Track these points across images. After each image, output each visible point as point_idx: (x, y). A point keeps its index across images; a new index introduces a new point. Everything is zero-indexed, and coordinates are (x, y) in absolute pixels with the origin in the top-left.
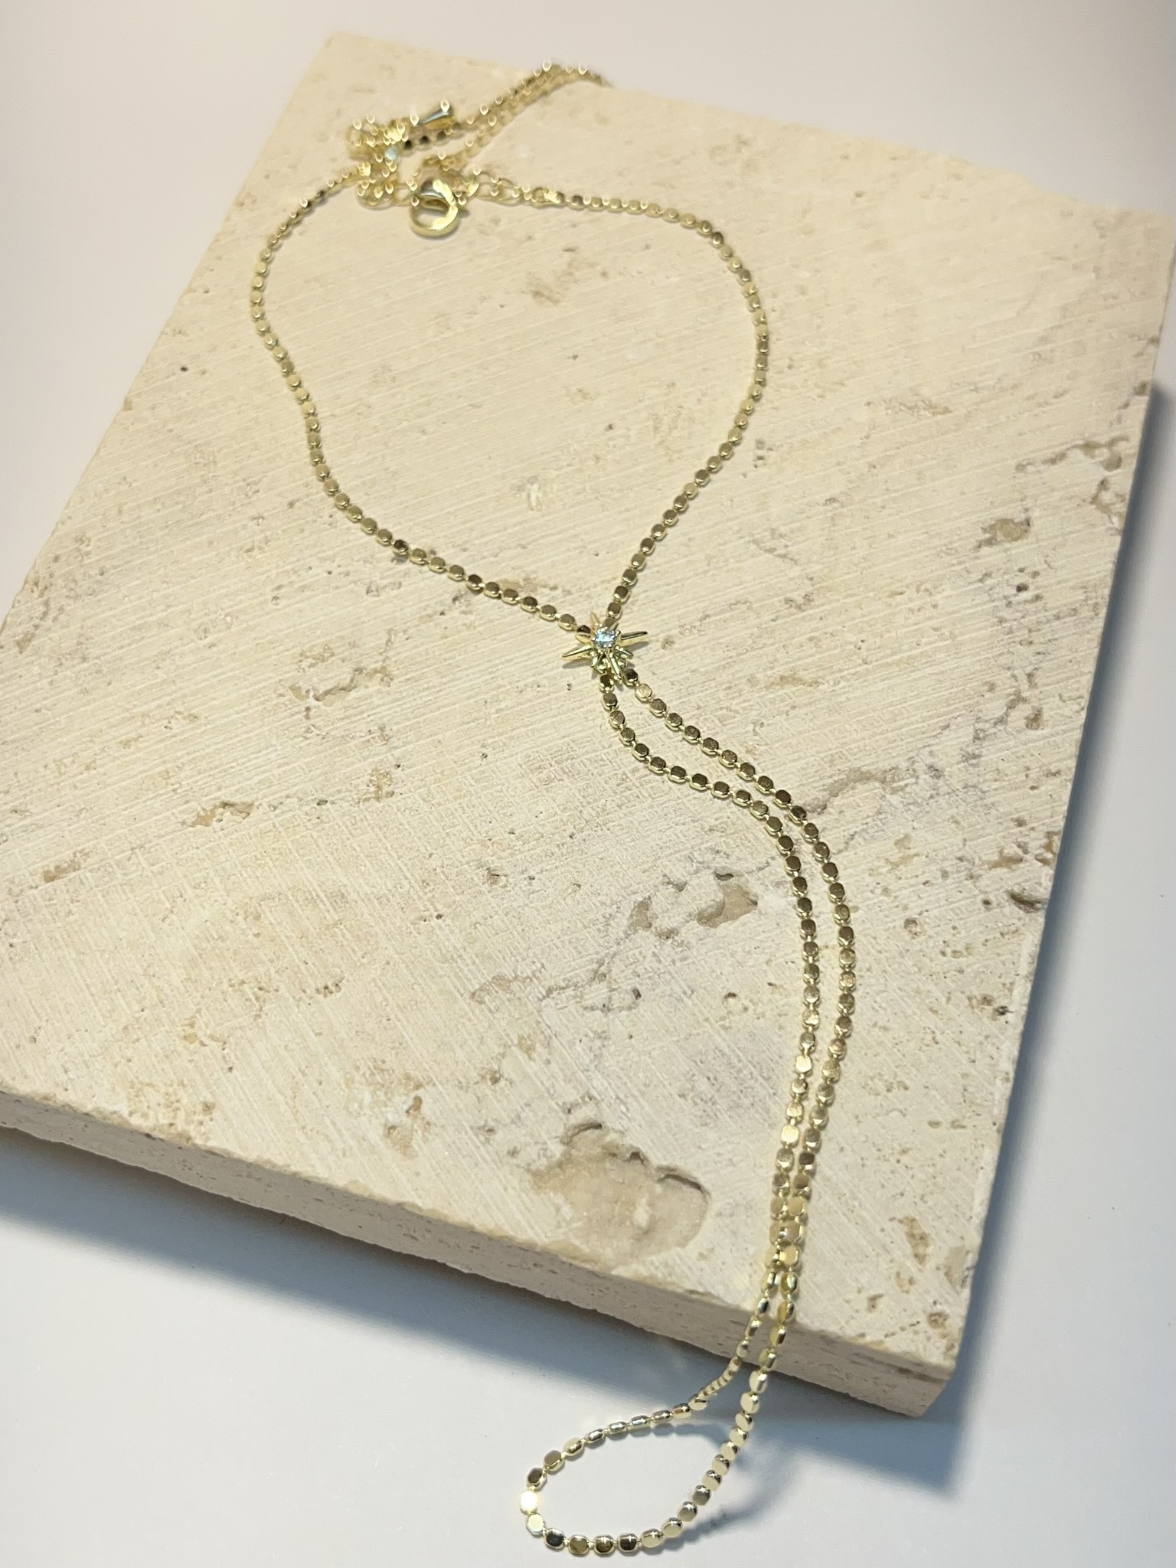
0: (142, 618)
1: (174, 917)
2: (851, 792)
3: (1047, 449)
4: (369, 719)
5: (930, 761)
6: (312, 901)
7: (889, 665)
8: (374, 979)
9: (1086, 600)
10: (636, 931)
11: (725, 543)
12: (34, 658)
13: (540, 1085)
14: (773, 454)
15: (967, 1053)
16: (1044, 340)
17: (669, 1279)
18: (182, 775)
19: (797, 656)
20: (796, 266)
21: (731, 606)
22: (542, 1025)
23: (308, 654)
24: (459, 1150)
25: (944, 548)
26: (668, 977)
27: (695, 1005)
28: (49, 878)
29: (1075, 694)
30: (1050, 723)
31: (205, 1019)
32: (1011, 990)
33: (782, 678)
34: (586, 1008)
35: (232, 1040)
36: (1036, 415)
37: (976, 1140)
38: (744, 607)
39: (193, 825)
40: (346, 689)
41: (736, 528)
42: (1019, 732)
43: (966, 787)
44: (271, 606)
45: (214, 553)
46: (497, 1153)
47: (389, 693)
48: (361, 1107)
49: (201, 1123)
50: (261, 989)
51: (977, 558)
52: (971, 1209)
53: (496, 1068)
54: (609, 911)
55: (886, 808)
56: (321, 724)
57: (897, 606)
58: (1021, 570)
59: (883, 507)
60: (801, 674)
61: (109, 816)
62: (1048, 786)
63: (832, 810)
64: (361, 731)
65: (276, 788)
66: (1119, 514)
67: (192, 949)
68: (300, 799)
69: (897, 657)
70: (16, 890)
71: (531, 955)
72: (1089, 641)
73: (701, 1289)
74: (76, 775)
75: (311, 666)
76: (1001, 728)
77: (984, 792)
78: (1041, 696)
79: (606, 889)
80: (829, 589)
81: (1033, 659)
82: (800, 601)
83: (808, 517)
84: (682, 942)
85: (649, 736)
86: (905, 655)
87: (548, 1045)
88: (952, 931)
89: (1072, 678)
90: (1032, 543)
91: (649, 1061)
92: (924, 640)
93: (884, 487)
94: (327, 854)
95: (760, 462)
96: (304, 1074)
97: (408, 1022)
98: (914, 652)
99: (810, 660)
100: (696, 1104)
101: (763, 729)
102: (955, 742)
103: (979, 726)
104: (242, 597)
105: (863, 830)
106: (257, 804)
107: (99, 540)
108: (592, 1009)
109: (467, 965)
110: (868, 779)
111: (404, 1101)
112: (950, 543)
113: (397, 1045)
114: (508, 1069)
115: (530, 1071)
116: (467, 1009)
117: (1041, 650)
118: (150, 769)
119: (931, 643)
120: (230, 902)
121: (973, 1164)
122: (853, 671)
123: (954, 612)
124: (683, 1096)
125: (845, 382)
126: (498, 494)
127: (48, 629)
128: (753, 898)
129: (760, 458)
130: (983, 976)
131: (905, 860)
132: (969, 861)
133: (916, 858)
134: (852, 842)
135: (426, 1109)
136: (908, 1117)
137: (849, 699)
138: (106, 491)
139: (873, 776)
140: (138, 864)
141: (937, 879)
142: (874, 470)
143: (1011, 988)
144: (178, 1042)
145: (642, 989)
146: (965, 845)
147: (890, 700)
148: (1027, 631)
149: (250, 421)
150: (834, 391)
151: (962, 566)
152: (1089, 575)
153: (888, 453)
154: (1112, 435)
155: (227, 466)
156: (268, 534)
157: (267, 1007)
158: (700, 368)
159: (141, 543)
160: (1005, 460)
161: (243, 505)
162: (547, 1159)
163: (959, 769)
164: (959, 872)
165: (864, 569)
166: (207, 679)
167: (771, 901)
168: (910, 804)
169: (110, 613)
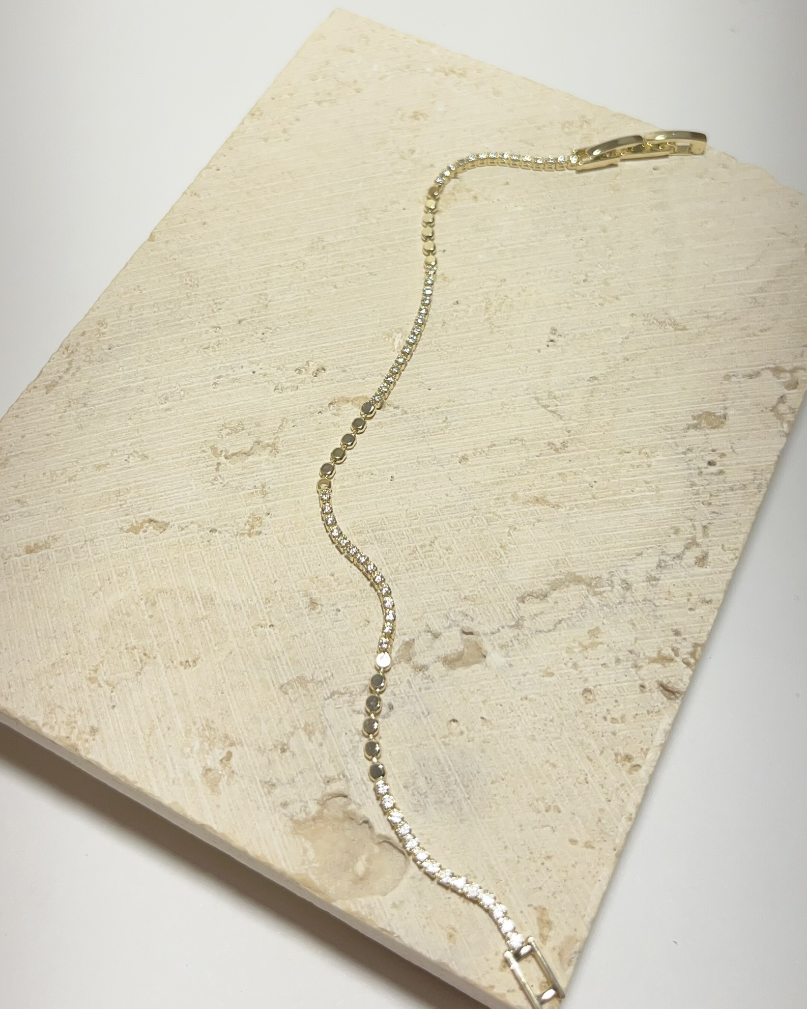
0: (128, 383)
1: (101, 593)
2: (565, 590)
3: (748, 367)
4: (257, 478)
5: (624, 576)
6: (191, 599)
7: (609, 502)
8: (219, 663)
9: (754, 479)
10: (400, 662)
11: (516, 396)
12: (54, 399)
13: (312, 760)
14: (561, 339)
15: (606, 794)
16: (761, 290)
17: (369, 917)
18: (128, 496)
19: (548, 484)
20: (603, 212)
21: (511, 441)
22: (323, 718)
23: (227, 426)
24: (249, 794)
25: (663, 425)
26: (414, 700)
27: (428, 723)
28: (29, 551)
29: (732, 546)
30: (712, 564)
31: (105, 669)
32: (646, 754)
33: (535, 498)
34: (354, 711)
35: (119, 687)
36: (745, 342)
37: (599, 859)
38: (520, 444)
39: (128, 531)
40: (247, 454)
41: (526, 387)
42: (689, 567)
43: (644, 600)
44: (211, 389)
45: (184, 346)
46: (273, 803)
47: (273, 462)
48: (191, 751)
49: (87, 741)
50: (145, 654)
51: (685, 436)
52: (586, 909)
53: (286, 742)
55: (588, 605)
56: (225, 476)
57: (624, 461)
58: (713, 451)
59: (628, 389)
60: (549, 498)
61: (75, 515)
62: (702, 610)
63: (549, 599)
64: (249, 486)
65: (186, 515)
66: (789, 422)
67: (107, 619)
68: (199, 526)
69: (615, 498)
70: (7, 555)
71: (326, 665)
72: (750, 509)
73: (388, 929)
74: (62, 483)
75: (228, 434)
76: (678, 562)
77: (656, 606)
78: (710, 544)
80: (579, 441)
81: (708, 515)
82: (558, 445)
83: (576, 388)
84: (429, 676)
85: (438, 523)
86: (622, 497)
87: (324, 733)
88: (614, 703)
89: (734, 534)
90: (725, 432)
91: (388, 757)
93: (631, 375)
94: (208, 568)
95: (550, 343)
96: (159, 720)
97: (235, 697)
98: (629, 496)
99: (557, 488)
100: (414, 795)
101: (515, 532)
102: (643, 566)
103: (662, 557)
104: (194, 380)
105: (569, 618)
106: (171, 524)
107: (113, 325)
108: (359, 712)
109: (282, 665)
110: (579, 582)
111: (220, 753)
112: (669, 422)
113: (224, 712)
114: (293, 744)
115: (308, 749)
116: (275, 696)
117: (716, 511)
118: (109, 488)
119: (641, 491)
120: (138, 590)
121: (594, 877)
122: (584, 502)
123: (662, 473)
124: (405, 787)
125: (619, 297)
126: (374, 336)
127: (67, 381)
128: (484, 654)
129: (552, 341)
130: (629, 740)
131: (594, 645)
132: (636, 655)
133: (600, 646)
134: (558, 626)
135: (233, 761)
136: (555, 833)
137: (577, 522)
138: (125, 293)
139: (583, 580)
140: (88, 551)
141: (611, 663)
142: (627, 362)
143: (646, 752)
144: (84, 681)
145: (395, 705)
146: (635, 642)
147: (606, 527)
148: (709, 495)
149: (227, 261)
150: (610, 302)
151: (673, 441)
152: (759, 462)
153: (639, 352)
154: (795, 364)
155: (204, 289)
156: (221, 339)
157: (146, 668)
158: (524, 272)
159: (139, 332)
160: (717, 370)
161: (209, 317)
162: (307, 814)
163: (643, 586)
164: (627, 661)
165: (607, 430)
166: (159, 433)
167: (495, 658)
168: (604, 605)
169: (108, 376)
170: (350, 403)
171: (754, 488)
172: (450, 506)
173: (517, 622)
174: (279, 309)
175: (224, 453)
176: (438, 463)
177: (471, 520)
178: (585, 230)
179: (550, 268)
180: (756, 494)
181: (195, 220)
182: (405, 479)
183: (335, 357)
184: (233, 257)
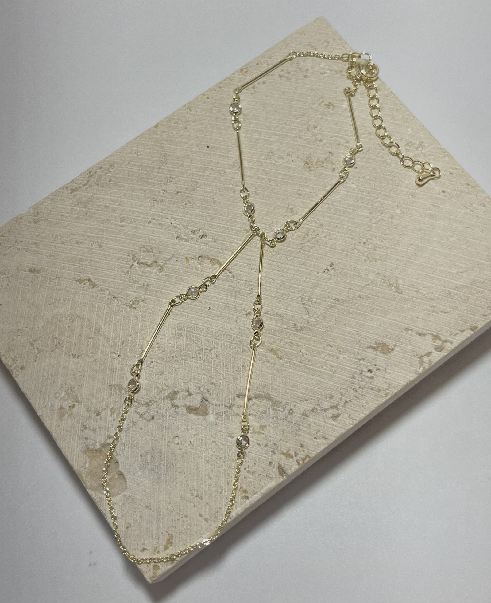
0: (110, 204)
1: (52, 306)
2: (261, 401)
3: (422, 328)
4: (146, 280)
5: (292, 407)
6: (90, 326)
7: (307, 368)
8: (89, 362)
9: (386, 389)
10: (167, 399)
11: (293, 293)
12: (73, 197)
13: (108, 425)
14: (333, 271)
16: (457, 288)
17: (99, 503)
18: (85, 263)
19: (283, 345)
20: (398, 207)
21: (276, 315)
22: (121, 408)
23: (146, 247)
24: (74, 427)
25: (358, 340)
26: (165, 419)
27: (165, 433)
29: (355, 418)
30: (339, 422)
31: (39, 342)
33: (272, 349)
35: (41, 353)
36: (429, 314)
37: (208, 528)
38: (280, 318)
39: (77, 281)
40: (149, 266)
41: (300, 289)
42: (327, 417)
43: (296, 423)
44: (147, 224)
45: (144, 195)
46: (82, 435)
47: (158, 275)
48: (59, 396)
49: (18, 371)
50: (59, 343)
51: (365, 351)
53: (100, 411)
54: (165, 387)
55: (267, 413)
56: (133, 273)
57: (326, 350)
58: (375, 365)
59: (351, 313)
60: (279, 352)
61: (58, 262)
62: (320, 441)
64: (141, 282)
65: (106, 284)
66: (424, 368)
67: (50, 319)
68: (110, 293)
69: (311, 367)
70: (20, 268)
72: (375, 404)
74: (58, 243)
75: (144, 251)
76: (323, 412)
77: (299, 429)
78: (344, 411)
79: (169, 380)
80: (311, 330)
81: (352, 397)
82: (299, 328)
83: (325, 301)
84: (177, 412)
85: (219, 341)
86: (315, 368)
88: (254, 464)
89: (359, 412)
90: (387, 359)
91: (141, 439)
92: (325, 367)
93: (358, 307)
94: (104, 315)
95: (326, 271)
96: (52, 376)
98: (318, 369)
99: (286, 349)
100: (143, 461)
102: (305, 407)
103: (317, 407)
104: (141, 216)
105: (255, 415)
106: (98, 286)
107: (116, 169)
108: (138, 413)
109: (115, 376)
110: (270, 400)
111: (70, 403)
112: (361, 340)
113: (81, 386)
114: (103, 414)
115: (108, 419)
116: (106, 389)
117: (358, 396)
118: (78, 255)
119: (325, 369)
120: (70, 311)
121: (201, 534)
122: (295, 362)
123: (342, 365)
124: (141, 456)
125: (377, 261)
126: (239, 229)
128: (207, 413)
129: (328, 270)
130: (250, 484)
131: (259, 433)
132: (276, 447)
133: (262, 435)
135: (74, 410)
136: (195, 508)
137: (286, 370)
138: (130, 153)
139: (272, 400)
140: (55, 283)
141: (262, 445)
142: (359, 299)
143: (255, 493)
144: (28, 343)
145: (155, 417)
146: (280, 441)
147: (298, 379)
148: (358, 387)
149: (187, 155)
150: (371, 261)
151: (358, 351)
152: (395, 382)
153: (369, 295)
154: (448, 338)
155: (169, 167)
156: (164, 198)
157: (57, 350)
158: (336, 225)
159: (127, 178)
160: (405, 323)
161: (164, 184)
162: (94, 447)
163: (299, 416)
164: (271, 448)
165: (327, 330)
166: (113, 237)
167: (211, 418)
168: (275, 417)
169: (102, 196)
170: (209, 260)
171: (384, 394)
172: (229, 335)
173: (230, 406)
174: (200, 194)
175: (137, 261)
176: (236, 310)
177: (236, 347)
178: (382, 213)
179: (350, 228)
180: (383, 397)
181: (182, 124)
182: (215, 312)
183: (214, 232)
184: (192, 154)
